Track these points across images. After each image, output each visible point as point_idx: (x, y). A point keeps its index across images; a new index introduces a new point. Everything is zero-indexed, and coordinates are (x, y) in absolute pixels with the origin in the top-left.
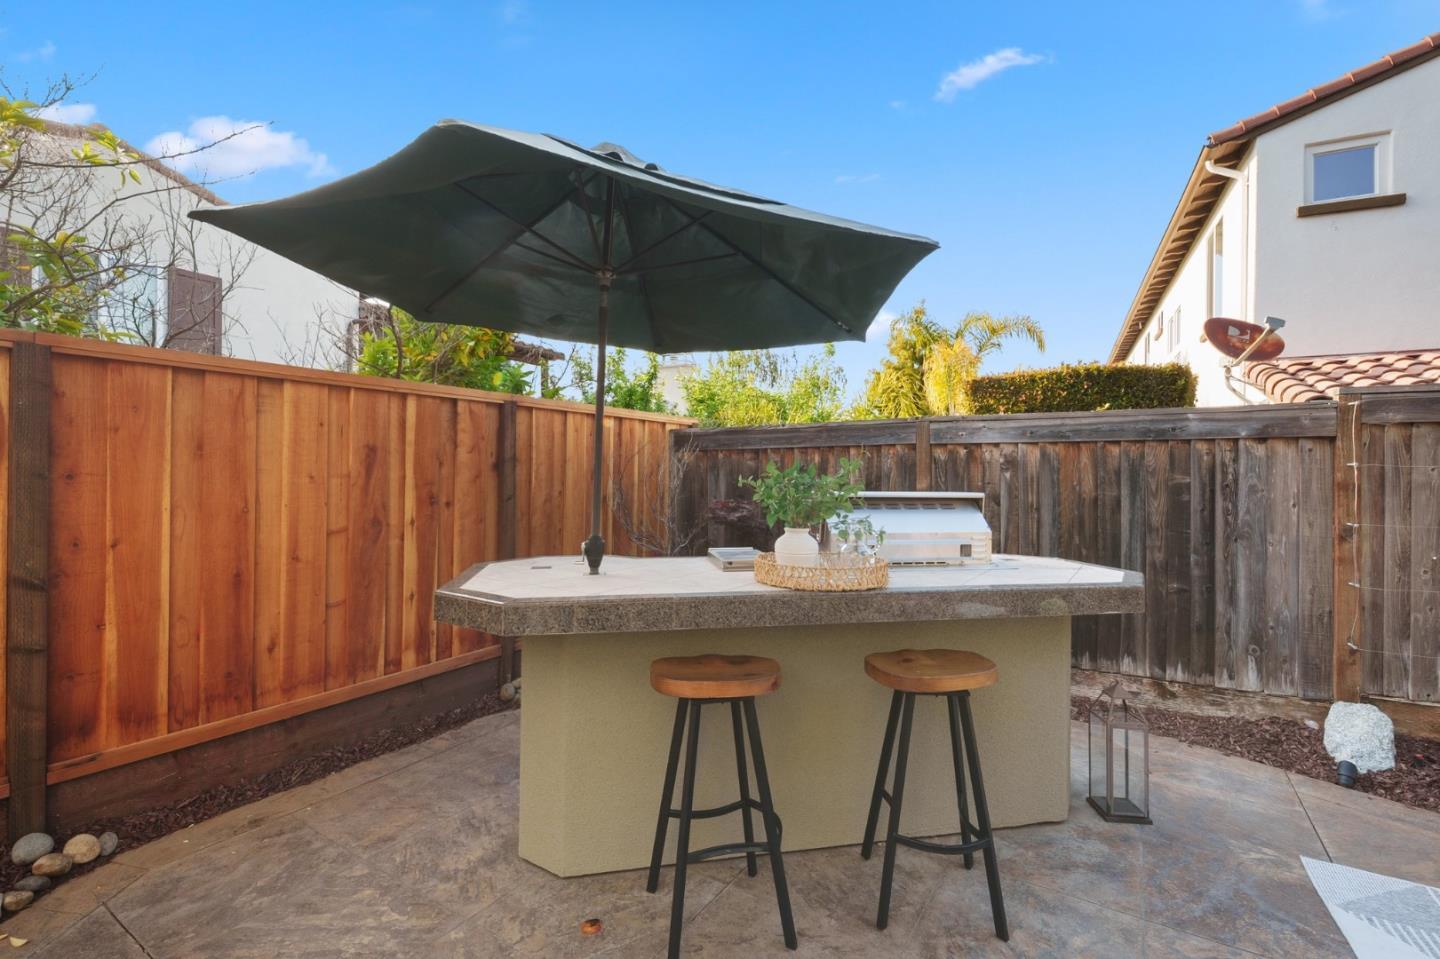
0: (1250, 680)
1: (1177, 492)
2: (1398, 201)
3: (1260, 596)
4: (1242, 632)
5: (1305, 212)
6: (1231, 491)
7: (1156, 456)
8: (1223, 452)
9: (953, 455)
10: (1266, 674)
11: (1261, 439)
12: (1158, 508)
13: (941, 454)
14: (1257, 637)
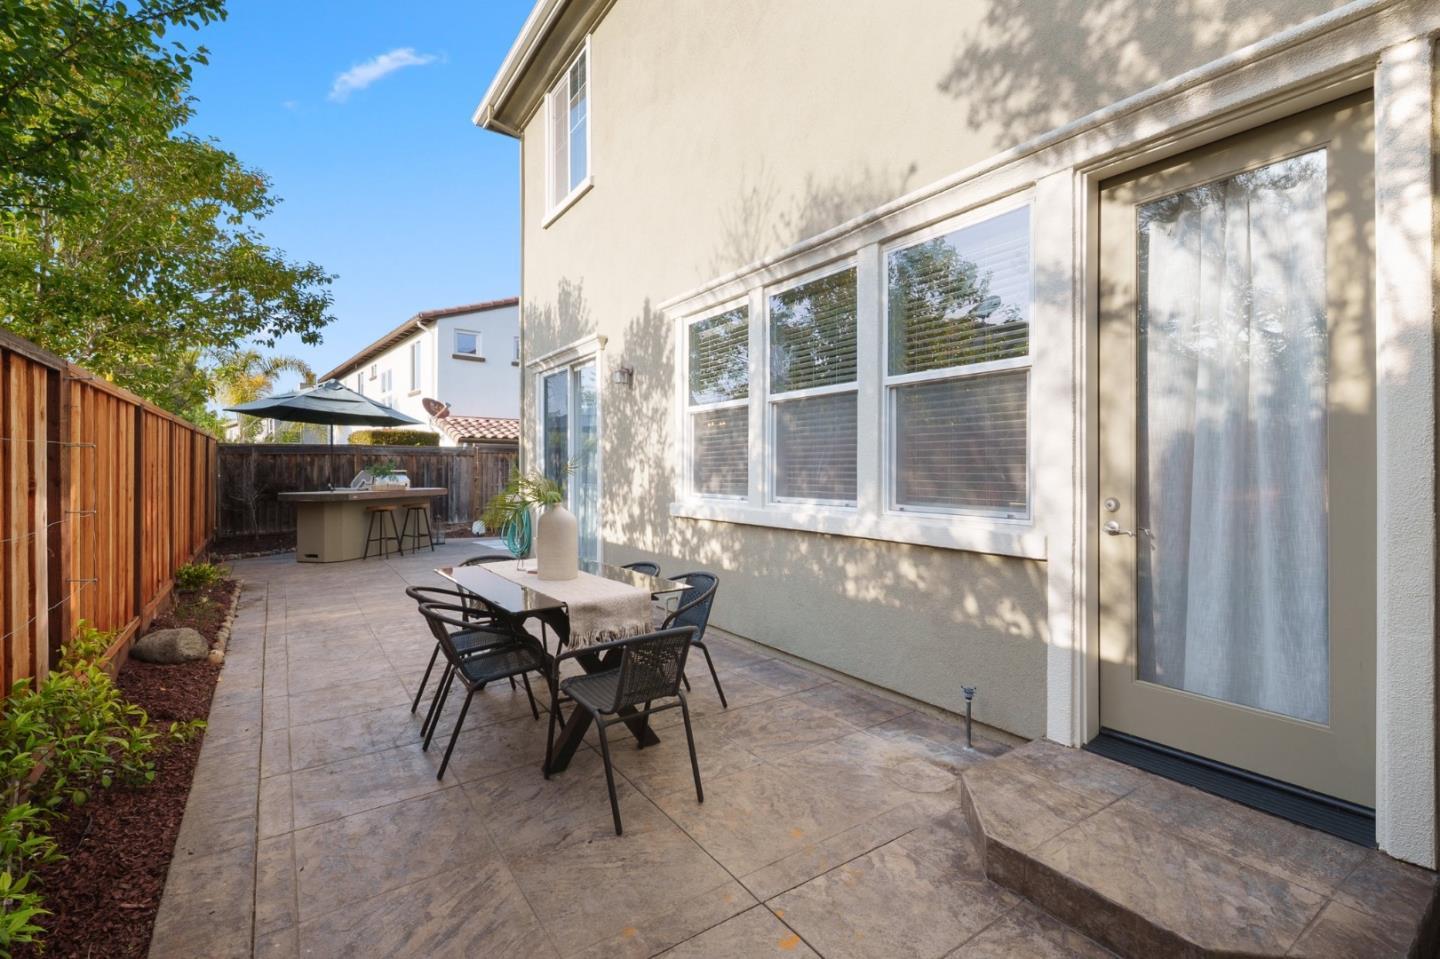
0: (456, 521)
1: (439, 470)
2: (482, 360)
3: (458, 497)
4: (454, 508)
5: (455, 357)
6: (452, 470)
7: (434, 460)
8: (450, 459)
9: (370, 459)
10: (460, 518)
11: (458, 455)
12: (434, 474)
13: (365, 458)
14: (458, 509)
